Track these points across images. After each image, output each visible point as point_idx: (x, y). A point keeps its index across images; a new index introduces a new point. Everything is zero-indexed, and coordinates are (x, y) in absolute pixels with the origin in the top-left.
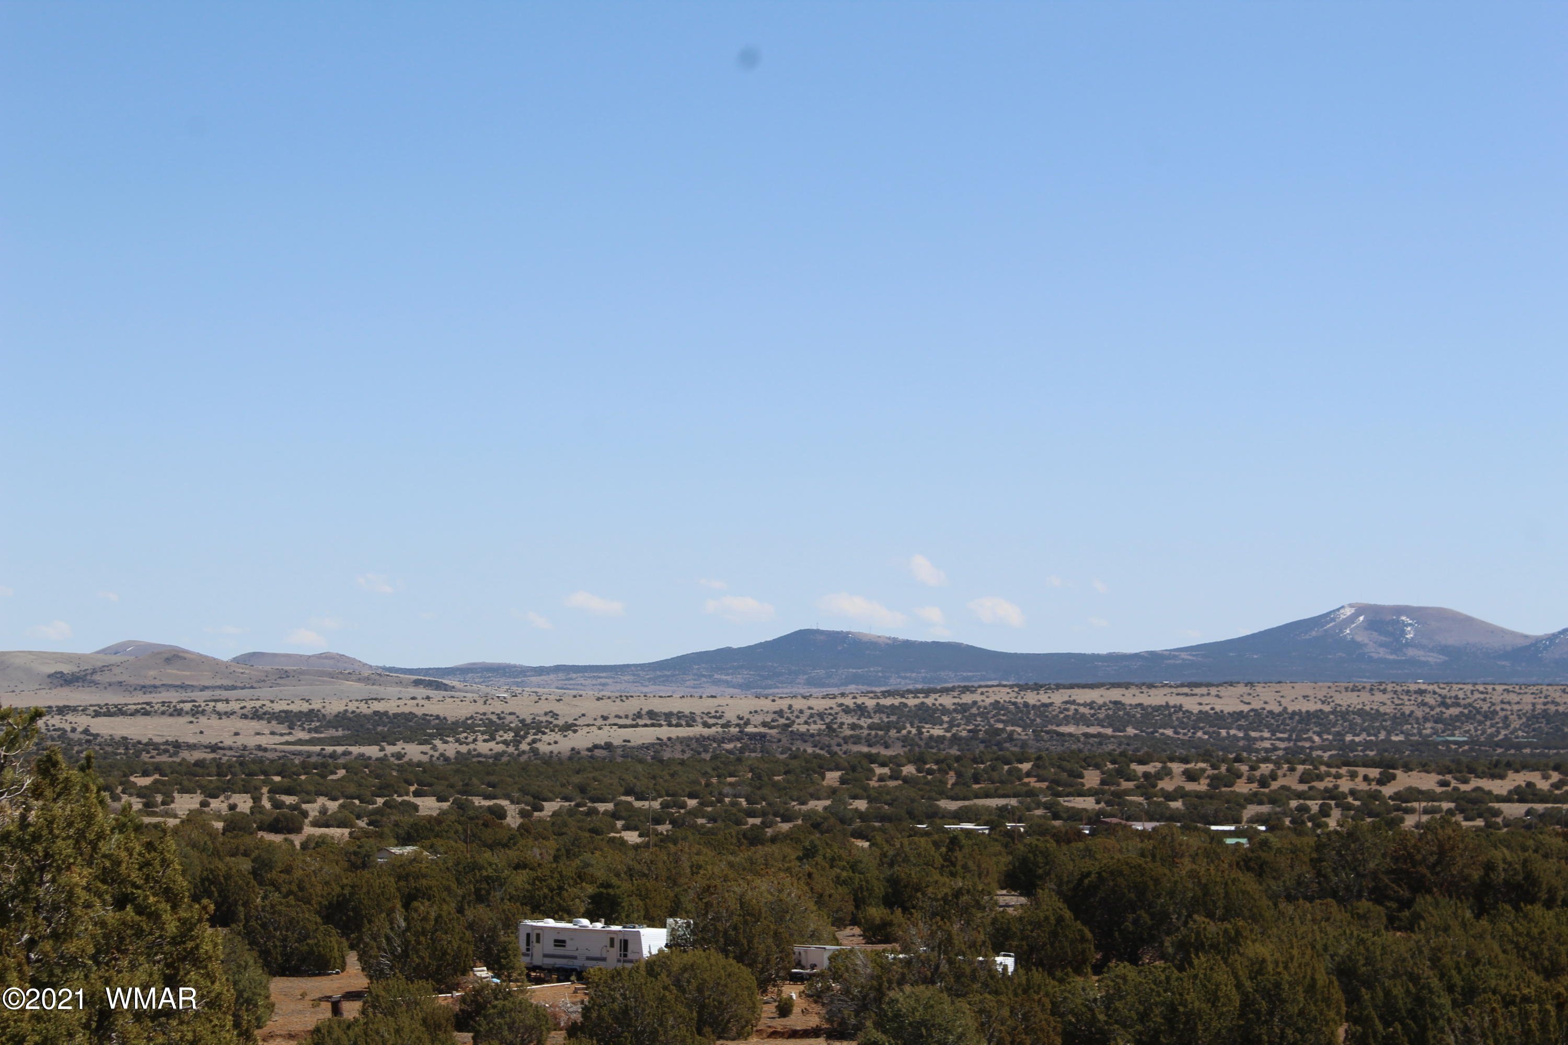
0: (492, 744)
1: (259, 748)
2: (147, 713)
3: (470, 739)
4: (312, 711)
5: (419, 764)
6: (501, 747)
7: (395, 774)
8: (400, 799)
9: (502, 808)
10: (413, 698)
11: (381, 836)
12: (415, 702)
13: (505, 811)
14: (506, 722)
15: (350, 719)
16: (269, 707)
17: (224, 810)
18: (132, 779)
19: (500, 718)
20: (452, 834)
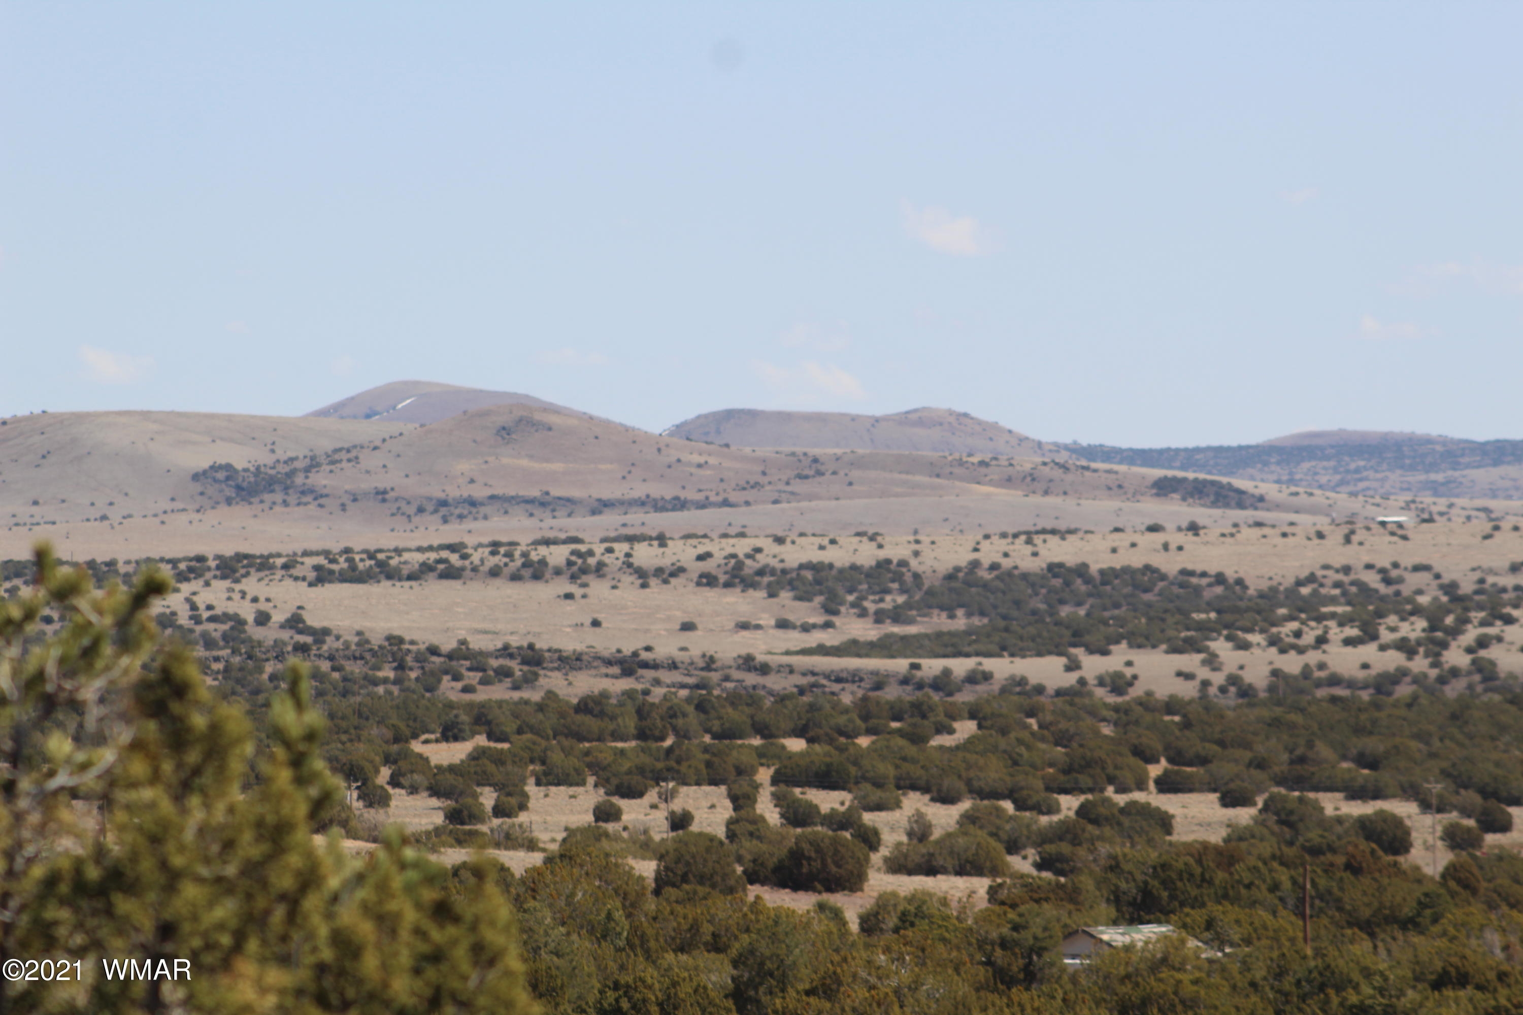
0: (1368, 651)
1: (748, 663)
2: (451, 574)
3: (1309, 637)
4: (884, 565)
5: (1172, 705)
6: (1393, 660)
7: (1107, 730)
8: (1121, 799)
9: (1397, 822)
10: (1154, 528)
11: (1072, 896)
12: (1158, 538)
13: (1407, 832)
14: (1406, 590)
15: (985, 585)
16: (771, 555)
17: (660, 830)
18: (417, 747)
19: (1388, 581)
20: (1262, 892)
